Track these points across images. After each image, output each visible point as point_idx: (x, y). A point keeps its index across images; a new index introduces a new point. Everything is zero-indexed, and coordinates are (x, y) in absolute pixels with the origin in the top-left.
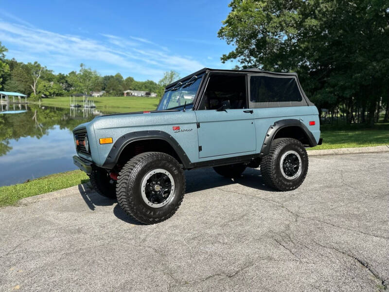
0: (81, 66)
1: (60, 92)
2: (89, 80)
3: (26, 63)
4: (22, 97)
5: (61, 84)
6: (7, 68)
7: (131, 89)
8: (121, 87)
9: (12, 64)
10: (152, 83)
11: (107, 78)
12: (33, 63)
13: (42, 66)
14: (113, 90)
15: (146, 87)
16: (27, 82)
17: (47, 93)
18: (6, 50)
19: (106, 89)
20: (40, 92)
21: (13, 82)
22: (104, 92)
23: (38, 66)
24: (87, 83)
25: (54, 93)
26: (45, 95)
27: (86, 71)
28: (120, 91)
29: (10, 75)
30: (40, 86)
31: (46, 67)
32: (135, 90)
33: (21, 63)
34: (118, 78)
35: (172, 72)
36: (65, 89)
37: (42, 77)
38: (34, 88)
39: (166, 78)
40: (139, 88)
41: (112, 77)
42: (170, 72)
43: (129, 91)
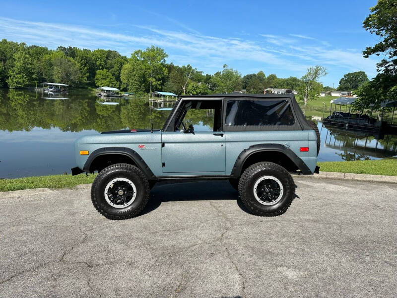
0: (224, 67)
1: (206, 91)
2: (230, 80)
3: (181, 66)
4: (175, 97)
5: (207, 85)
6: (166, 72)
7: (271, 88)
8: (261, 85)
9: (170, 68)
10: (295, 80)
11: (249, 77)
12: (186, 66)
13: (193, 68)
14: (254, 88)
15: (288, 84)
16: (179, 83)
17: (195, 93)
18: (167, 56)
19: (247, 88)
20: (189, 92)
21: (169, 84)
22: (245, 90)
23: (190, 68)
24: (228, 83)
25: (200, 92)
26: (193, 94)
27: (228, 71)
28: (260, 89)
29: (168, 77)
30: (190, 86)
31: (196, 69)
32: (276, 87)
33: (177, 67)
34: (260, 77)
35: (317, 68)
36: (210, 89)
37: (192, 79)
38: (184, 89)
39: (309, 74)
40: (280, 85)
41: (254, 75)
42: (314, 67)
43: (269, 89)
